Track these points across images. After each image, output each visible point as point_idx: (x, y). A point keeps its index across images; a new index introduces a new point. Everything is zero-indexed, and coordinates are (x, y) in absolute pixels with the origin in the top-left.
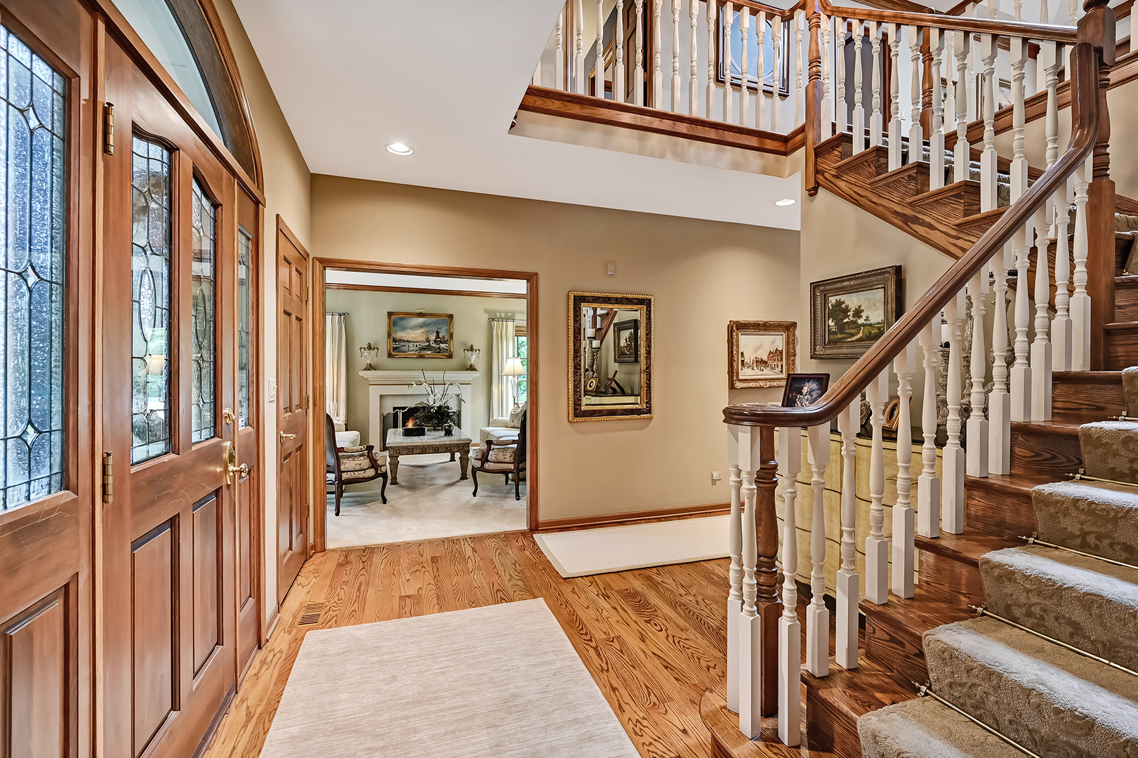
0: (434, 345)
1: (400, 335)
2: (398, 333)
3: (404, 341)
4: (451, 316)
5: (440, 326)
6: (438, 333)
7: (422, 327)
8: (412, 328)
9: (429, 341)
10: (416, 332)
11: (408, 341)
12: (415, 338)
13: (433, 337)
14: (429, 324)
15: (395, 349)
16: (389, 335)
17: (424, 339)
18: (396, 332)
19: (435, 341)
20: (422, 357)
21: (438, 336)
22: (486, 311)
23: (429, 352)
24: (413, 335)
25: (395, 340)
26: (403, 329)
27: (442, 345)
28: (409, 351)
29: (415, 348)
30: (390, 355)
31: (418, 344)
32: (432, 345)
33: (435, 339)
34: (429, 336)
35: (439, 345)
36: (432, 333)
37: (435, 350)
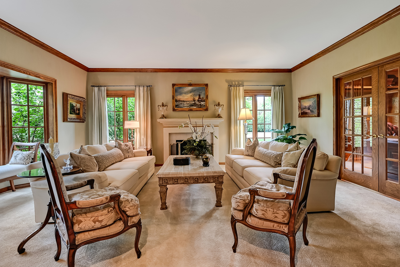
0: (198, 103)
1: (179, 97)
2: (178, 96)
3: (181, 101)
4: (207, 85)
5: (201, 91)
6: (199, 95)
7: (191, 92)
8: (186, 93)
9: (194, 101)
10: (187, 95)
11: (183, 101)
12: (187, 99)
13: (197, 98)
14: (195, 91)
15: (176, 106)
16: (173, 97)
17: (192, 99)
18: (177, 96)
19: (198, 101)
20: (191, 110)
21: (200, 98)
22: (227, 81)
23: (195, 107)
24: (186, 97)
25: (176, 101)
26: (181, 94)
27: (202, 103)
28: (184, 107)
29: (187, 105)
30: (174, 110)
31: (189, 102)
32: (196, 103)
33: (198, 99)
34: (195, 98)
35: (200, 103)
36: (196, 96)
37: (198, 106)
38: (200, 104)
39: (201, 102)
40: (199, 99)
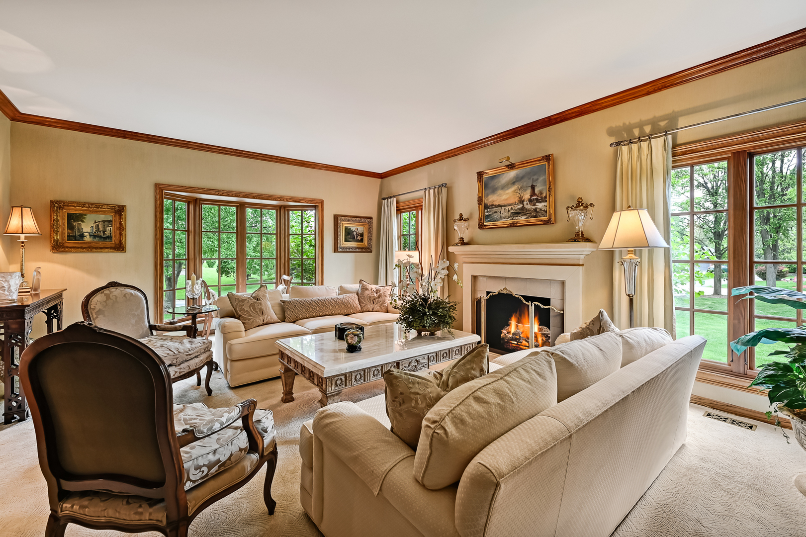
0: (529, 207)
1: (492, 199)
2: (490, 197)
3: (496, 206)
4: (548, 158)
5: (535, 177)
6: (533, 187)
7: (514, 183)
8: (505, 187)
9: (521, 201)
10: (507, 192)
11: (500, 206)
12: (507, 199)
13: (527, 195)
14: (522, 178)
15: (487, 217)
16: (480, 200)
17: (516, 200)
18: (488, 195)
19: (530, 201)
20: (513, 225)
21: (533, 193)
22: (611, 132)
23: (524, 218)
24: (504, 197)
25: (487, 207)
26: (494, 190)
27: (540, 206)
28: (501, 218)
29: (507, 214)
30: (481, 226)
31: (510, 207)
32: (526, 207)
33: (529, 197)
34: (522, 194)
35: (535, 205)
36: (526, 190)
37: (531, 213)
38: (534, 207)
39: (537, 204)
40: (531, 196)
